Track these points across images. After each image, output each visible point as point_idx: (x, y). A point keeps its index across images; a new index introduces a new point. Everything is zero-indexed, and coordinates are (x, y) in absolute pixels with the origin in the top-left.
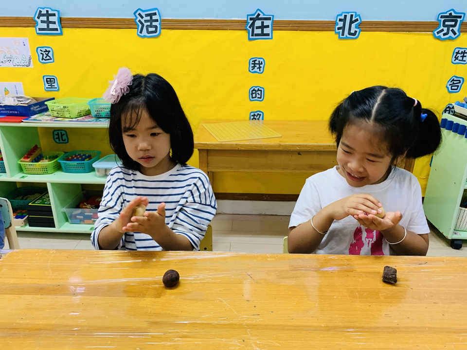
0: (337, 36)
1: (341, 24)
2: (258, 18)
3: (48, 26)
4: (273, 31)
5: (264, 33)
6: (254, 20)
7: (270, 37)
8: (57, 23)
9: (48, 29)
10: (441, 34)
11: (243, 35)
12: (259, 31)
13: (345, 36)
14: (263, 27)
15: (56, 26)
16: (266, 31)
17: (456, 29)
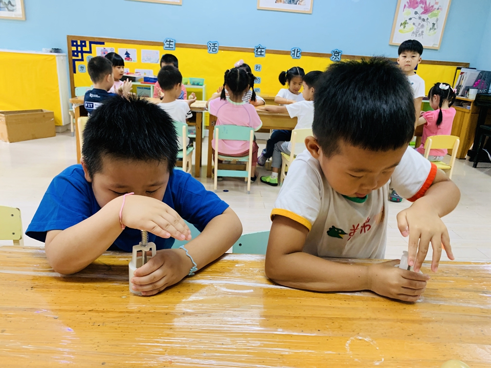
0: (292, 57)
1: (293, 52)
2: (259, 48)
4: (265, 54)
6: (258, 49)
7: (264, 56)
8: (173, 45)
9: (169, 47)
10: (333, 59)
11: (253, 54)
12: (259, 53)
13: (295, 57)
14: (261, 52)
16: (262, 53)
17: (339, 57)
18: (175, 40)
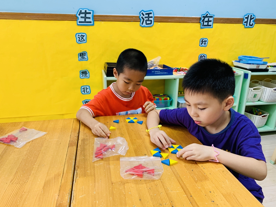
0: (244, 26)
1: (246, 20)
3: (85, 20)
4: (213, 24)
5: (209, 24)
6: (204, 17)
7: (211, 27)
8: (91, 18)
9: (85, 22)
11: (198, 25)
12: (206, 24)
13: (247, 26)
14: (208, 21)
15: (91, 20)
18: (93, 11)
